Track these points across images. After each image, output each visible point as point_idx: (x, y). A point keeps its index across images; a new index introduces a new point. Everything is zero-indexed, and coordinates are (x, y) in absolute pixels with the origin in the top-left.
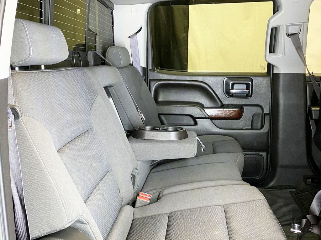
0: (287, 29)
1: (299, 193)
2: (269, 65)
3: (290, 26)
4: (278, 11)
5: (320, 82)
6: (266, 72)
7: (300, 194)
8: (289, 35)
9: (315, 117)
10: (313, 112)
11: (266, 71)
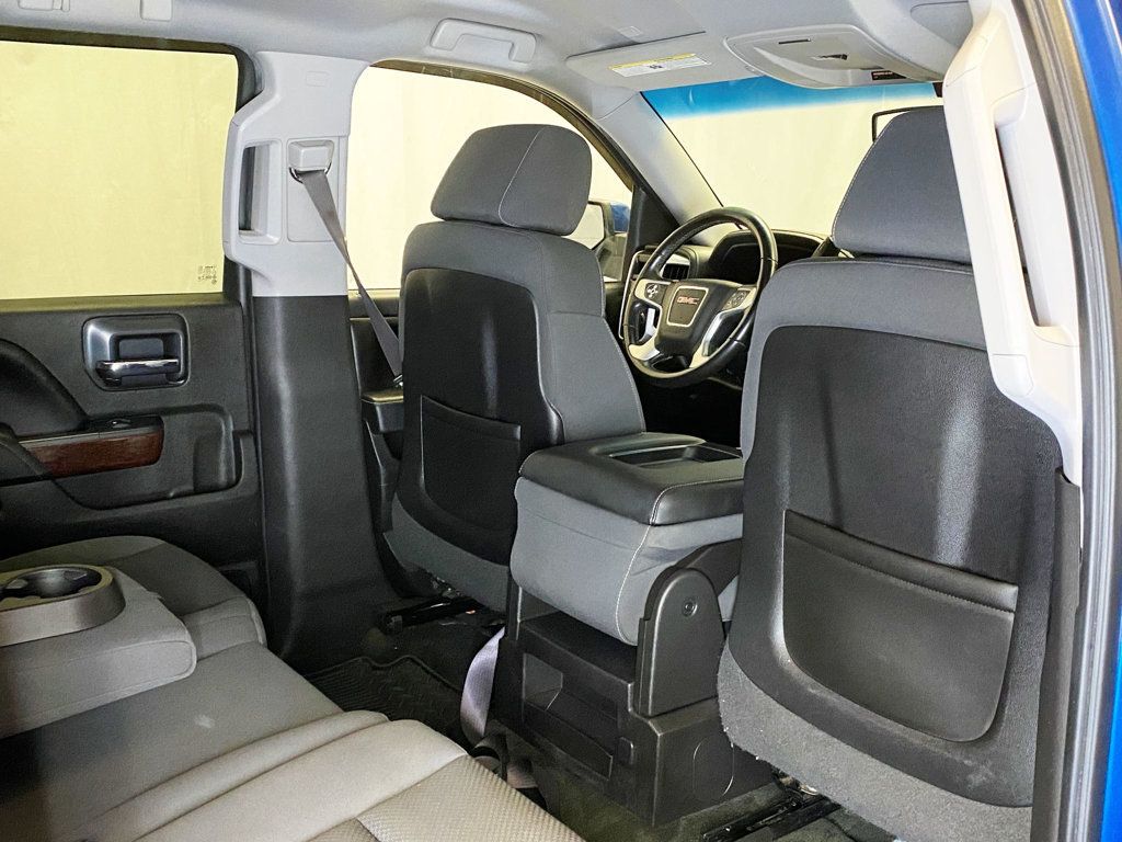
0: (292, 155)
1: (375, 668)
2: (231, 267)
3: (302, 145)
4: (253, 96)
5: (396, 315)
6: (221, 290)
7: (378, 669)
8: (298, 175)
9: (385, 424)
10: (378, 409)
11: (219, 288)
